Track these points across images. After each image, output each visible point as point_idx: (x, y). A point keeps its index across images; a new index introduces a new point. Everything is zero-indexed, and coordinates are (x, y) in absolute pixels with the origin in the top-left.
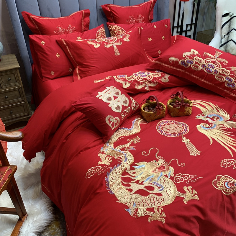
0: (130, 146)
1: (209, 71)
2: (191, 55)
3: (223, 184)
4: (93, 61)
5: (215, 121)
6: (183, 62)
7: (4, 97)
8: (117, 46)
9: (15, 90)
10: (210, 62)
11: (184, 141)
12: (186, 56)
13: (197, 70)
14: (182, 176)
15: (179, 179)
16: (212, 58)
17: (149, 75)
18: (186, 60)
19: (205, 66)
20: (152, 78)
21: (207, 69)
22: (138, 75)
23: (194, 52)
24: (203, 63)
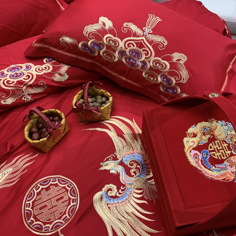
1: (132, 63)
2: (98, 31)
6: (85, 46)
12: (89, 35)
13: (111, 61)
16: (138, 37)
17: (28, 72)
18: (89, 43)
19: (125, 54)
20: (35, 77)
21: (128, 60)
22: (7, 75)
23: (104, 24)
24: (121, 48)
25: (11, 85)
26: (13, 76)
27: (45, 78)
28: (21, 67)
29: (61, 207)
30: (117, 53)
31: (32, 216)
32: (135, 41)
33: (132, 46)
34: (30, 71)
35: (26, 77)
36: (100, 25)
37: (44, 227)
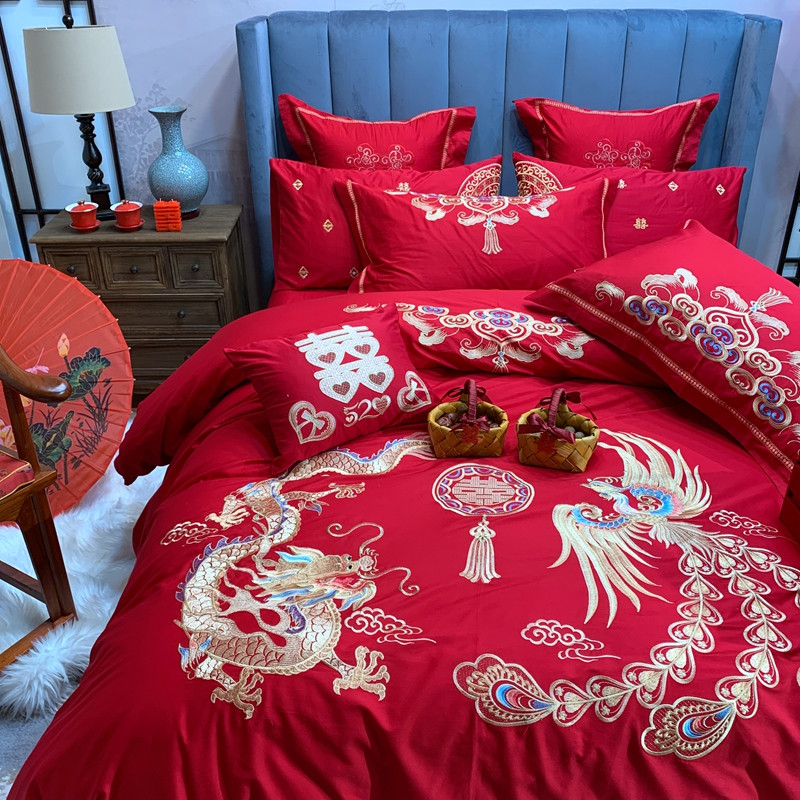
0: (319, 499)
1: (712, 349)
2: (668, 286)
3: (492, 685)
4: (410, 257)
5: (637, 508)
7: (176, 312)
8: (500, 227)
9: (206, 300)
10: (723, 321)
11: (476, 531)
12: (649, 288)
13: (673, 339)
14: (380, 619)
15: (367, 623)
16: (737, 310)
18: (645, 300)
19: (704, 330)
20: (528, 334)
21: (705, 342)
23: (682, 279)
24: (700, 319)
25: (487, 332)
26: (495, 321)
27: (543, 341)
28: (513, 316)
29: (499, 498)
31: (448, 493)
32: (728, 316)
33: (720, 320)
34: (524, 324)
36: (675, 279)
37: (461, 506)
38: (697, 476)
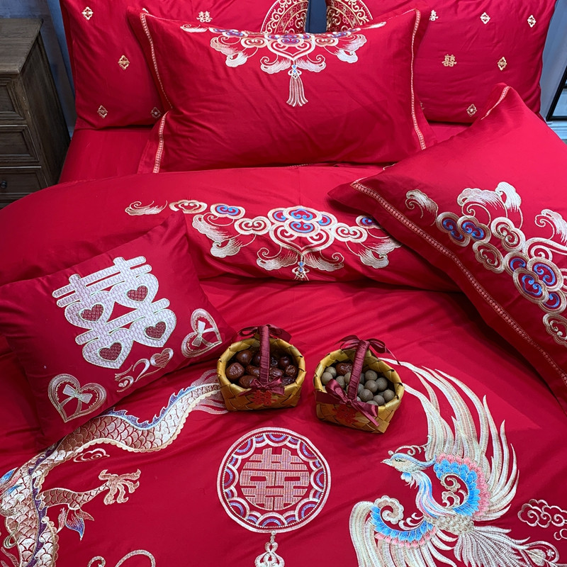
0: (84, 506)
1: (530, 288)
2: (488, 205)
6: (450, 221)
8: (306, 74)
10: (547, 257)
11: (262, 562)
12: (467, 205)
13: (487, 268)
16: (564, 244)
17: (323, 228)
18: (460, 220)
19: (524, 265)
20: (331, 242)
21: (523, 279)
22: (287, 219)
23: (504, 197)
24: (521, 251)
25: (286, 240)
26: (295, 225)
27: (346, 250)
28: (315, 216)
29: (290, 493)
30: (508, 257)
31: (235, 484)
32: (553, 250)
33: (543, 255)
34: (326, 228)
35: (317, 236)
36: (497, 196)
37: (248, 513)
38: (503, 438)
